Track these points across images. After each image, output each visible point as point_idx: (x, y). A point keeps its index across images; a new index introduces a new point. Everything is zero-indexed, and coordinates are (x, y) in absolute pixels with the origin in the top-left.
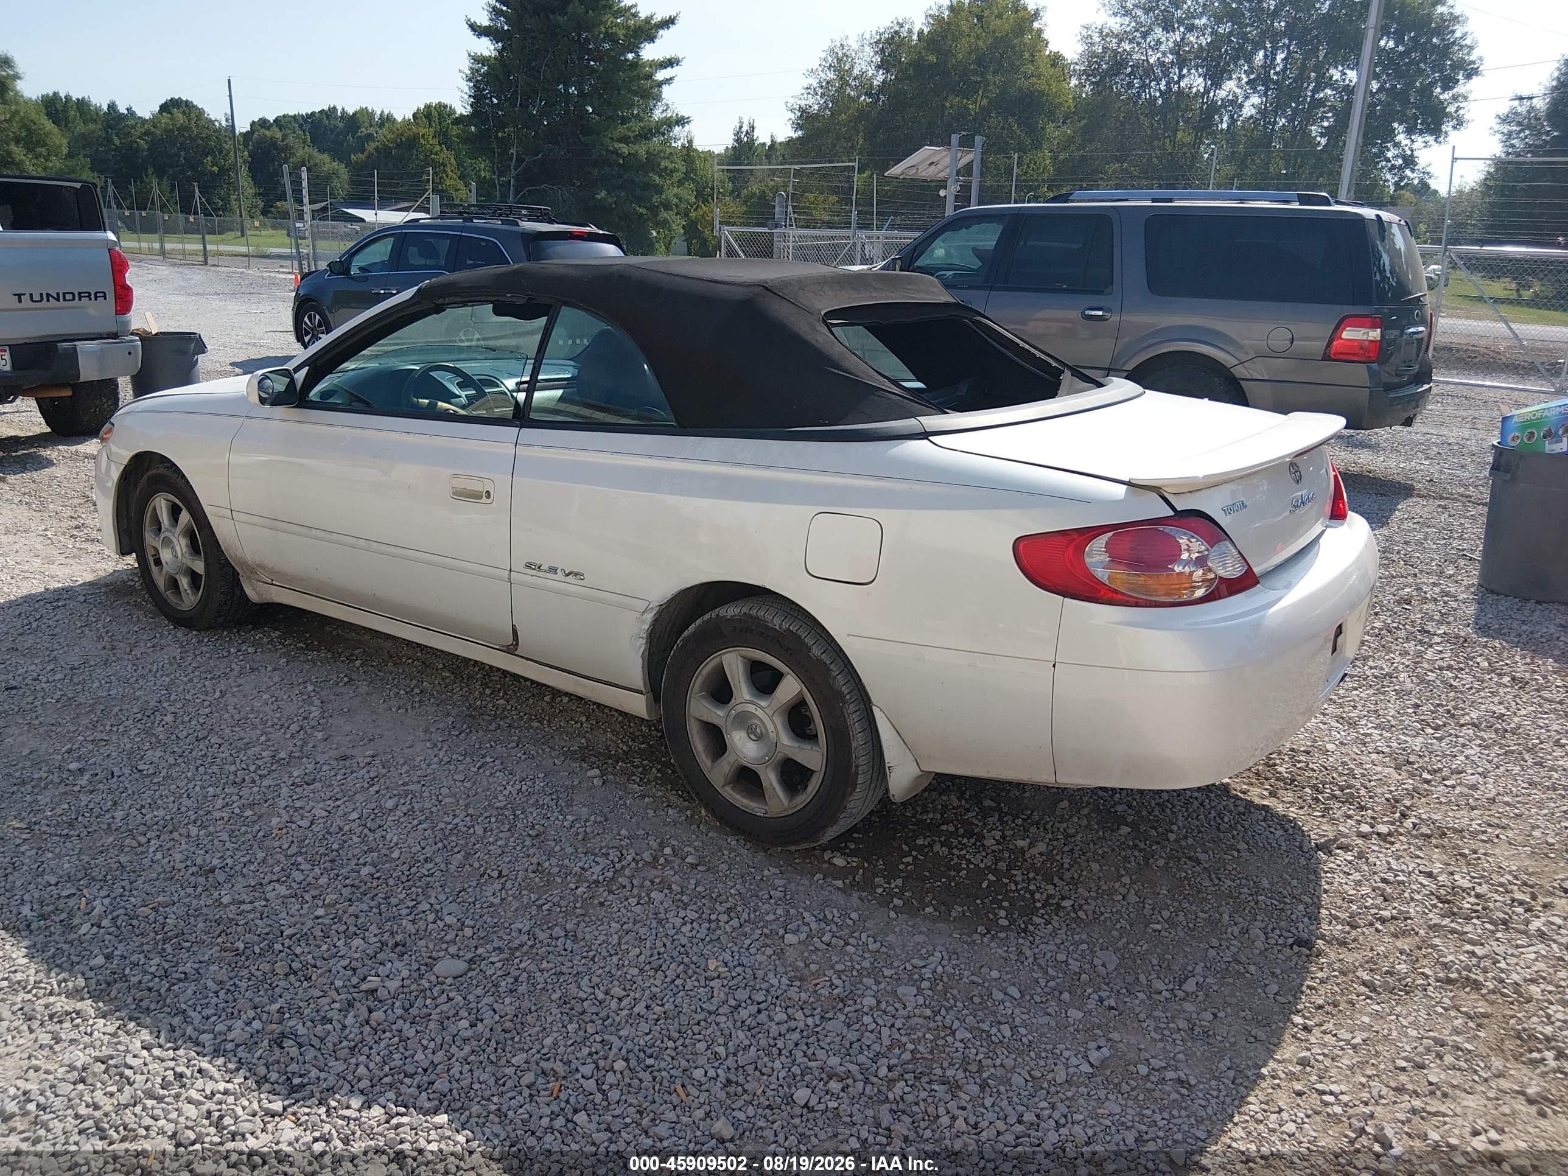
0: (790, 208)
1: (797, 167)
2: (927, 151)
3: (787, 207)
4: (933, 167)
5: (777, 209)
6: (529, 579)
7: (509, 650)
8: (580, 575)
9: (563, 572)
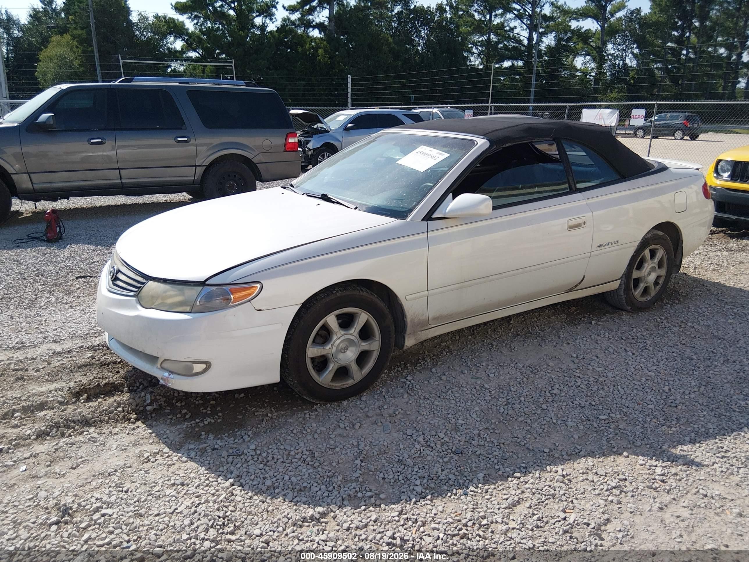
6: (598, 252)
7: (570, 290)
8: (617, 242)
9: (612, 244)
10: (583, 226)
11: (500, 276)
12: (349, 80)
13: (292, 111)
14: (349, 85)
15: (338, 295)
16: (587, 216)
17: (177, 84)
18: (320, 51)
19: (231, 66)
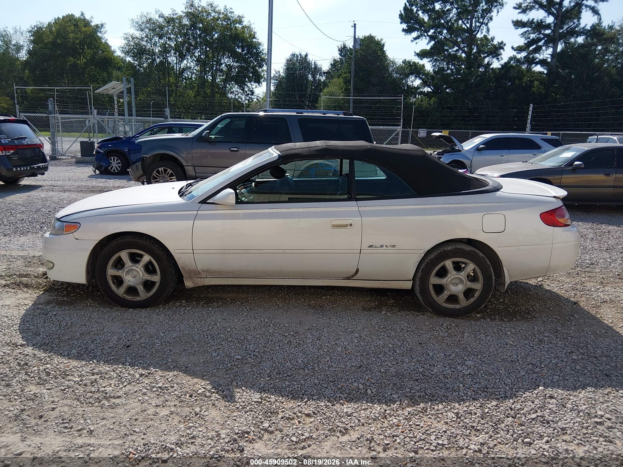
0: (56, 105)
1: (58, 88)
2: (114, 83)
3: (54, 105)
4: (114, 90)
5: (50, 106)
6: (370, 251)
7: (348, 278)
8: (394, 246)
9: (386, 246)
10: (349, 227)
11: (260, 251)
12: (531, 109)
13: (433, 134)
14: (530, 113)
15: (127, 240)
16: (356, 220)
17: (295, 114)
18: (536, 83)
19: (401, 99)
